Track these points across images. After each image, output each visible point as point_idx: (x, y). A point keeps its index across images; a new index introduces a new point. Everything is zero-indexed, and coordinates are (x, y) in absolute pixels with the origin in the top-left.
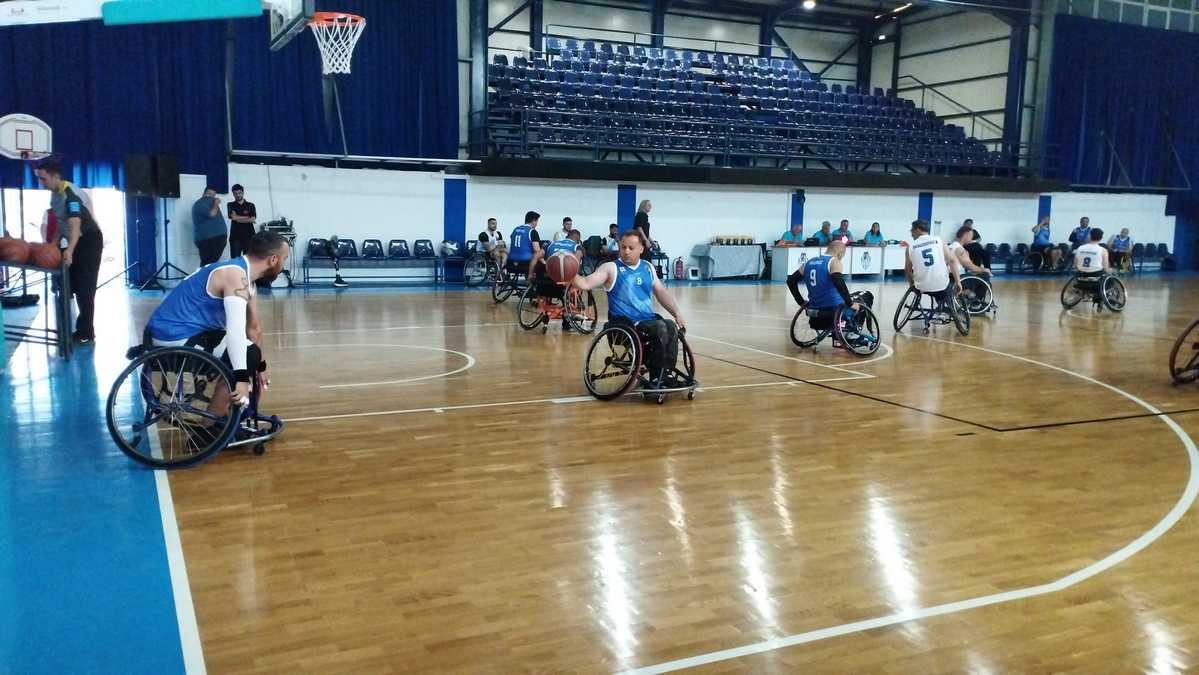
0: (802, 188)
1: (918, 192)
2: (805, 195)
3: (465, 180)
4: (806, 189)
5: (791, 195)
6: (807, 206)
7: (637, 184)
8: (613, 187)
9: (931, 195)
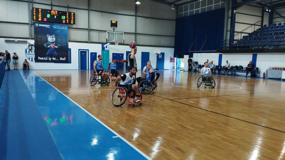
3: (222, 54)
7: (258, 53)
8: (252, 54)
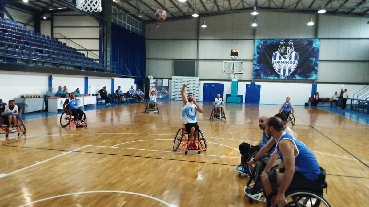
0: (51, 74)
1: (84, 76)
2: (52, 77)
4: (53, 75)
5: (48, 77)
6: (53, 81)
9: (87, 78)
